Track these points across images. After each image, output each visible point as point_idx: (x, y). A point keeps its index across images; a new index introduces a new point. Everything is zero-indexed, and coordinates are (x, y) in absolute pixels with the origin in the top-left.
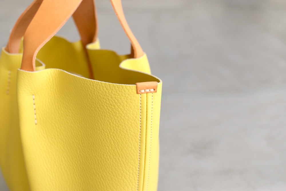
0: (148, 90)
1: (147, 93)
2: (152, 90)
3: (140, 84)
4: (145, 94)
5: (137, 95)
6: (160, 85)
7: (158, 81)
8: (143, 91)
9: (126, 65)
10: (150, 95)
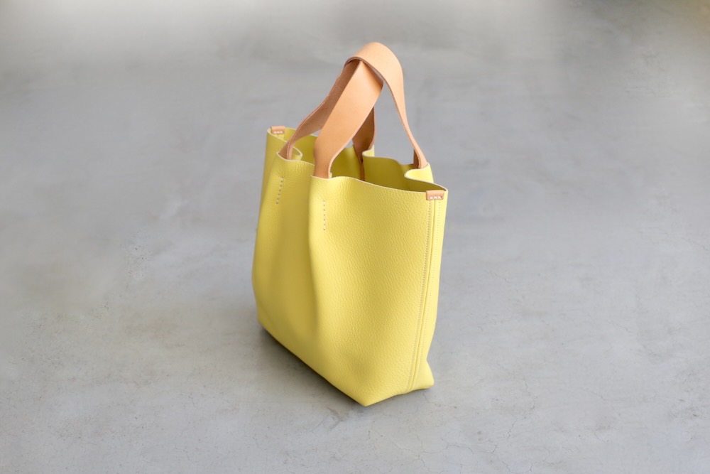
0: (436, 197)
1: (435, 200)
2: (439, 197)
3: (429, 192)
4: (433, 201)
5: (426, 201)
6: (446, 193)
7: (445, 190)
8: (431, 198)
9: (411, 174)
10: (437, 201)
